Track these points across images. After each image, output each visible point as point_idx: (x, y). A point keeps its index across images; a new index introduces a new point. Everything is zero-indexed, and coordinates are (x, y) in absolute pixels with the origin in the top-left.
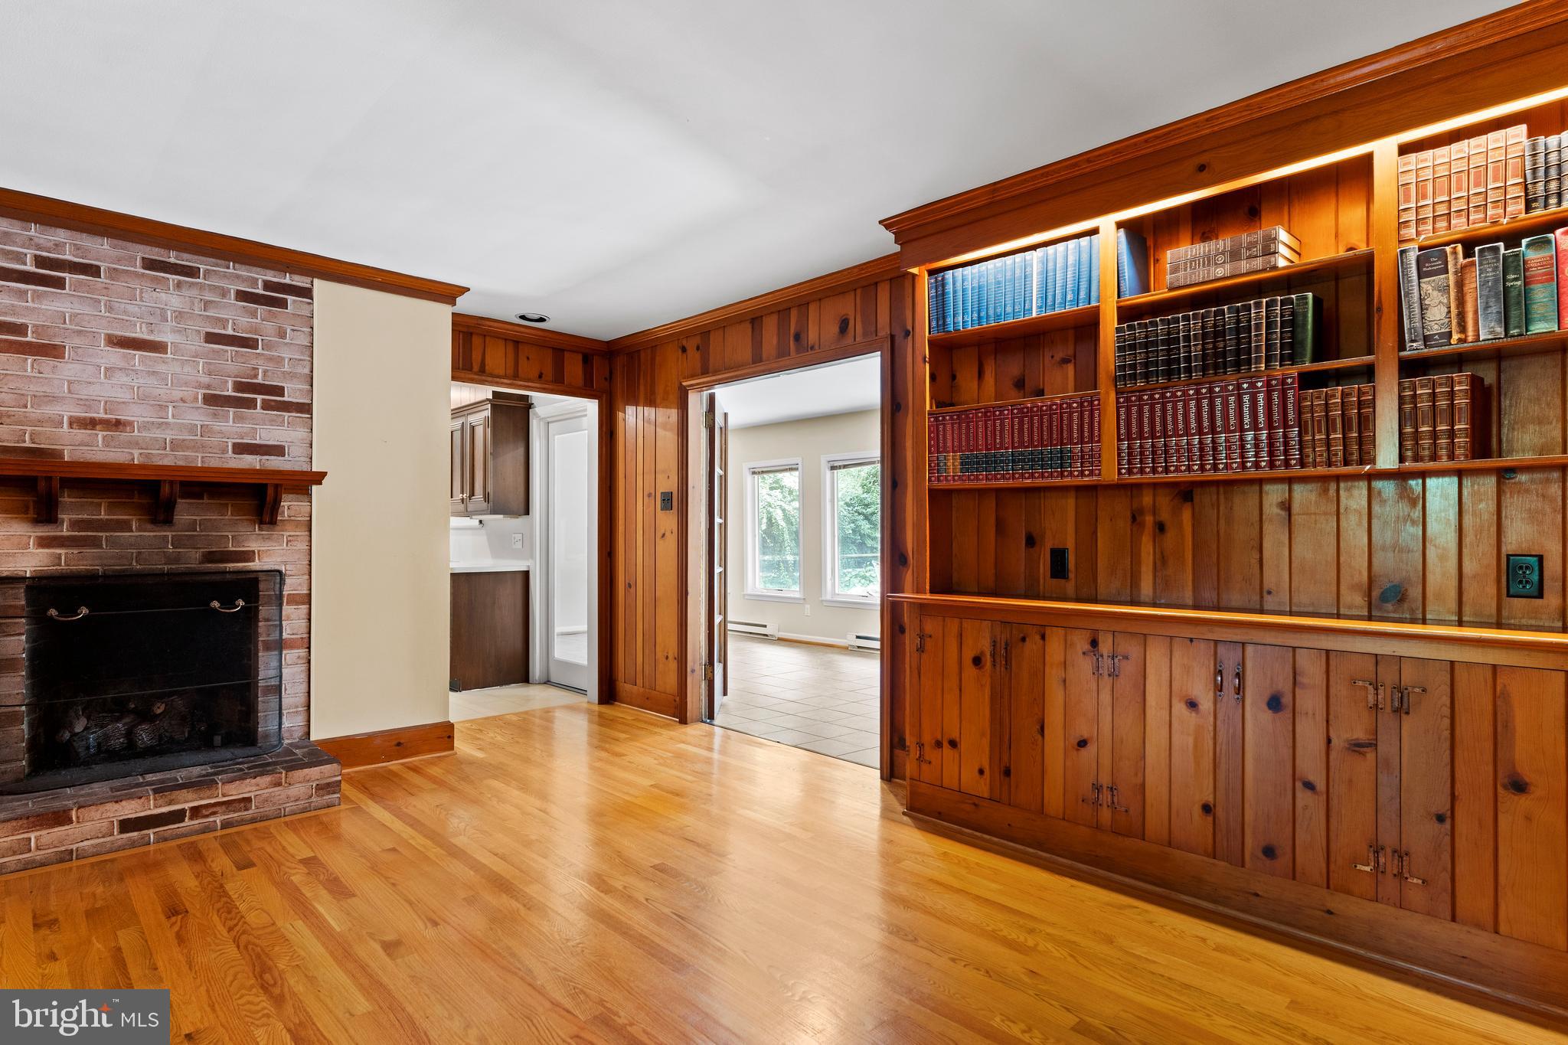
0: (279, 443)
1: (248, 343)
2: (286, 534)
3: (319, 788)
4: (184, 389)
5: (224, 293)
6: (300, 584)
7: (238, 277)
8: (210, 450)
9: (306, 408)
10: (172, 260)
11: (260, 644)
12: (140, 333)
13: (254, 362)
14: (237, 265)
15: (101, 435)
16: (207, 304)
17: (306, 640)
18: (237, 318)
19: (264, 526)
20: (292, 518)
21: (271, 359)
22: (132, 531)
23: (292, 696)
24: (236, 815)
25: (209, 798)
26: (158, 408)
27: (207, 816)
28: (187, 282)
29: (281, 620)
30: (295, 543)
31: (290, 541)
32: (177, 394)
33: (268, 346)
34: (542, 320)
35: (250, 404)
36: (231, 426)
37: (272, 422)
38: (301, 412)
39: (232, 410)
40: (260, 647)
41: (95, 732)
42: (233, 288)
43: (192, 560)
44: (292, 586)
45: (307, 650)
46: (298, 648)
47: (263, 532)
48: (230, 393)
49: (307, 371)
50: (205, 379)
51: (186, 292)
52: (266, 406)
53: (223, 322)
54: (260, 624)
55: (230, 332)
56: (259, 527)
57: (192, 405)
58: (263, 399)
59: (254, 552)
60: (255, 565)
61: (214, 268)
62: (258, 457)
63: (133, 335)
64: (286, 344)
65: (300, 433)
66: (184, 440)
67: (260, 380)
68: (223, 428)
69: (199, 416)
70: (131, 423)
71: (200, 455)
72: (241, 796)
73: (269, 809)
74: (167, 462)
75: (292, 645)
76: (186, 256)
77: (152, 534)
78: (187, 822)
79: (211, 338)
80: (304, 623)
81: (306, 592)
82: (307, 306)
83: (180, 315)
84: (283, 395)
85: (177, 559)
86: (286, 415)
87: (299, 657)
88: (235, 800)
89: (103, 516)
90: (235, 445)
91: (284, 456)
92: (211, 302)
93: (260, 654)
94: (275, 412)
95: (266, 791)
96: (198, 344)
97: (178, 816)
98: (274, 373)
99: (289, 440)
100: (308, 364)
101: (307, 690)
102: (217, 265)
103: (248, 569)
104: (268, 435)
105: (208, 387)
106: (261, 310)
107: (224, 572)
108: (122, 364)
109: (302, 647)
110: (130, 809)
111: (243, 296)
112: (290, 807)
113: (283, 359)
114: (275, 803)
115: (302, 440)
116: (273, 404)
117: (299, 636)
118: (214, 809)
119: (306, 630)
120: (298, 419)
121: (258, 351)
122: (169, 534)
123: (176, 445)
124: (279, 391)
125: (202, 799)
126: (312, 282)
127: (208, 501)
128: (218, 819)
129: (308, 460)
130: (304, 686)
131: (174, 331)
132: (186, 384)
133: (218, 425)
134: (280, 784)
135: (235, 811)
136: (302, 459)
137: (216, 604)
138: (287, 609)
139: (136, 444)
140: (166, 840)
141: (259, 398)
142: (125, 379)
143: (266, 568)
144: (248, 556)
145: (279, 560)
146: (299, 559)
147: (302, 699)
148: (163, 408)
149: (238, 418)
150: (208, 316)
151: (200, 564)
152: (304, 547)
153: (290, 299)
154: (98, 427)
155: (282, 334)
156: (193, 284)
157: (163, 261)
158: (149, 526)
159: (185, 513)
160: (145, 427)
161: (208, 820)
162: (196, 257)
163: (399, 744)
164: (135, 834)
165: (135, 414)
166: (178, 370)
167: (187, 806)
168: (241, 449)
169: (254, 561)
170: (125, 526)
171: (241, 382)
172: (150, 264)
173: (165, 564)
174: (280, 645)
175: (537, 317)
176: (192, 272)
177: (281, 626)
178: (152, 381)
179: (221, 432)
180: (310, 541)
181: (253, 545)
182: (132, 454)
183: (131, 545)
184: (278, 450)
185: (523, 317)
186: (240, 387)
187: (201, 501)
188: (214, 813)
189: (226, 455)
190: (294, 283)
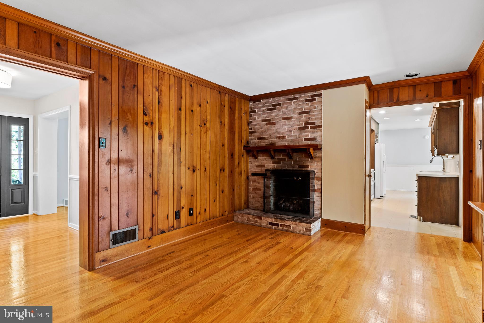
0: (314, 137)
1: (307, 112)
2: (316, 161)
3: (306, 229)
4: (295, 127)
5: (302, 101)
6: (319, 175)
7: (305, 96)
8: (300, 141)
9: (320, 127)
10: (293, 97)
11: (310, 189)
12: (287, 116)
13: (309, 117)
14: (305, 93)
15: (281, 140)
16: (299, 105)
17: (321, 190)
18: (305, 107)
19: (311, 159)
20: (317, 157)
21: (312, 115)
22: (286, 160)
23: (317, 205)
24: (288, 229)
25: (283, 223)
26: (290, 132)
27: (283, 227)
28: (295, 101)
29: (314, 184)
30: (318, 164)
31: (317, 163)
32: (294, 128)
33: (312, 112)
34: (416, 75)
35: (307, 128)
36: (304, 134)
37: (313, 132)
38: (319, 128)
39: (304, 130)
40: (310, 191)
41: (284, 204)
42: (304, 99)
43: (297, 167)
44: (317, 175)
45: (321, 193)
46: (319, 192)
47: (311, 161)
48: (304, 126)
49: (321, 116)
50: (299, 124)
51: (295, 104)
52: (311, 128)
53: (302, 109)
54: (310, 184)
55: (304, 111)
56: (310, 159)
57: (296, 130)
58: (311, 126)
59: (309, 166)
60: (309, 169)
61: (301, 96)
62: (310, 141)
63: (286, 116)
64: (316, 110)
65: (319, 134)
66: (295, 139)
67: (310, 121)
68: (302, 135)
69: (297, 133)
70: (286, 136)
71: (298, 142)
72: (289, 225)
73: (295, 230)
74: (292, 144)
75: (317, 191)
76: (295, 95)
77: (289, 161)
78: (279, 227)
79: (300, 113)
80: (320, 185)
81: (321, 177)
82: (321, 98)
83: (294, 110)
84: (315, 124)
85: (293, 167)
86: (316, 129)
87: (319, 195)
88: (288, 225)
89: (281, 157)
90: (305, 139)
91: (315, 140)
92: (300, 104)
93: (310, 192)
94: (313, 129)
95: (294, 226)
96: (297, 115)
97: (277, 225)
98: (313, 119)
99: (317, 136)
100: (321, 114)
101: (321, 204)
102: (301, 95)
103: (307, 170)
104: (311, 135)
105: (299, 125)
106: (310, 103)
107: (303, 171)
108: (284, 124)
109: (320, 192)
110: (270, 220)
111: (307, 101)
112: (299, 232)
113: (315, 114)
114: (296, 229)
115: (320, 135)
116: (313, 127)
117: (319, 189)
118: (284, 226)
119: (320, 188)
120: (319, 130)
121: (309, 114)
122: (292, 161)
123: (294, 140)
124: (314, 123)
125: (282, 223)
126: (322, 91)
127: (300, 153)
128: (285, 229)
129: (321, 141)
130: (320, 203)
131: (293, 113)
132: (295, 126)
133: (301, 134)
134: (297, 225)
135: (288, 228)
136: (320, 141)
137: (295, 178)
138: (316, 181)
139: (286, 141)
140: (276, 229)
141: (310, 126)
142: (285, 127)
143: (311, 170)
144: (307, 167)
145: (314, 168)
146: (319, 168)
147: (320, 206)
148: (291, 132)
149: (306, 132)
150: (299, 108)
151: (298, 168)
152: (320, 165)
153: (317, 98)
154: (281, 138)
155: (315, 108)
156: (296, 101)
157: (291, 98)
158: (289, 159)
159: (295, 156)
160: (288, 137)
161: (283, 228)
162: (297, 95)
163: (346, 227)
164: (271, 226)
165: (287, 134)
166: (294, 123)
167: (280, 223)
168: (306, 139)
169: (309, 168)
170: (285, 159)
171: (306, 123)
172: (289, 100)
173: (292, 168)
174: (314, 191)
175: (414, 74)
176: (296, 99)
177: (314, 186)
178: (289, 126)
179: (302, 136)
180: (322, 163)
181: (309, 164)
182: (286, 143)
183: (286, 164)
184: (314, 139)
185: (407, 76)
186: (306, 124)
187: (298, 153)
188: (284, 227)
189: (303, 142)
190: (318, 93)
